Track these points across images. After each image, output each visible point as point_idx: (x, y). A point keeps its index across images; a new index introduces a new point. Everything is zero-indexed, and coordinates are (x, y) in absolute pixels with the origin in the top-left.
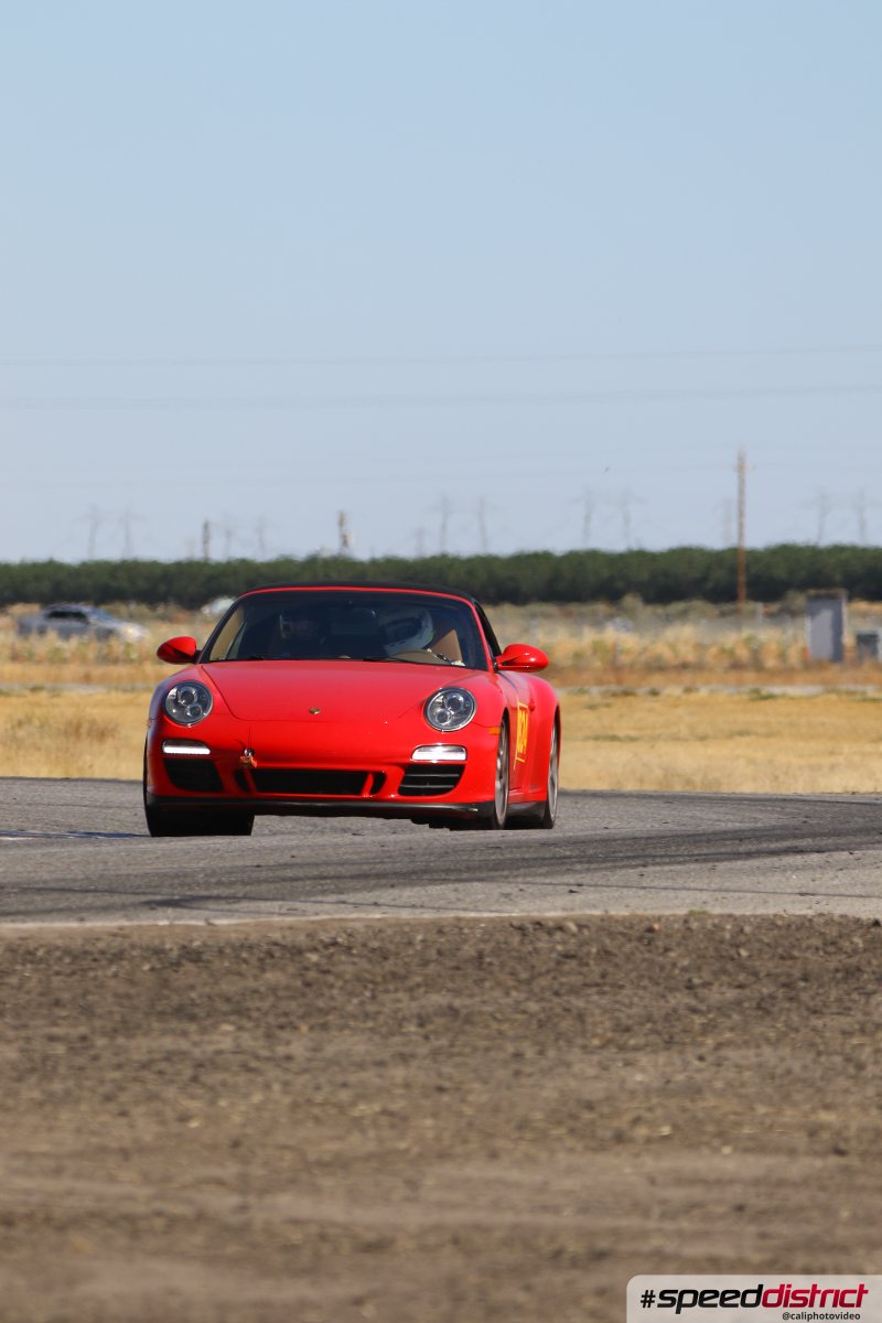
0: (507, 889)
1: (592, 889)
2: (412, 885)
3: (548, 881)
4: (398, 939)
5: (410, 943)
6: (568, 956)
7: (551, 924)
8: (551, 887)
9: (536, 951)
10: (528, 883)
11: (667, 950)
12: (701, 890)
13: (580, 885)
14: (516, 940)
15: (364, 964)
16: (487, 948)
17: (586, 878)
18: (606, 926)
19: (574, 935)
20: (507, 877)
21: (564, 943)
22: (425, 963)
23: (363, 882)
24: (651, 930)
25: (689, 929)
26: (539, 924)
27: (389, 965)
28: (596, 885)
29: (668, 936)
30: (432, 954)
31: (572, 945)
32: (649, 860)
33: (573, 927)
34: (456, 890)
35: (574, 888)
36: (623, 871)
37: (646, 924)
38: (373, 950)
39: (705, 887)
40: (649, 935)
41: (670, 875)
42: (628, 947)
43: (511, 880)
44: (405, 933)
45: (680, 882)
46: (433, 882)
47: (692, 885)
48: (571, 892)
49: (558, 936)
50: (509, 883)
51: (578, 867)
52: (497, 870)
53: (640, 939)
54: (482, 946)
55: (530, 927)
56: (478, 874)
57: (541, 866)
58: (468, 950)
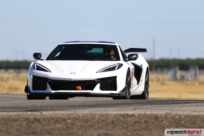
0: (117, 109)
1: (139, 109)
2: (93, 108)
3: (127, 107)
4: (91, 117)
5: (94, 118)
6: (136, 122)
7: (131, 115)
8: (128, 109)
9: (128, 121)
10: (122, 108)
11: (162, 121)
12: (167, 110)
13: (136, 108)
14: (122, 118)
15: (82, 123)
16: (115, 120)
17: (137, 107)
18: (145, 116)
19: (137, 117)
20: (117, 107)
21: (135, 119)
22: (99, 123)
23: (80, 107)
24: (157, 116)
25: (167, 117)
26: (127, 115)
27: (89, 123)
28: (140, 108)
29: (162, 118)
30: (100, 121)
31: (137, 120)
32: (152, 104)
33: (137, 116)
34: (104, 109)
35: (134, 109)
36: (146, 106)
37: (155, 116)
38: (85, 120)
39: (168, 109)
40: (157, 118)
41: (158, 107)
42: (152, 120)
43: (118, 107)
44: (93, 117)
45: (161, 108)
46: (98, 107)
47: (164, 109)
48: (134, 110)
49: (133, 117)
50: (118, 108)
51: (134, 105)
52: (114, 105)
53: (155, 118)
54: (113, 119)
55: (126, 116)
56: (109, 106)
57: (125, 105)
58: (110, 120)
